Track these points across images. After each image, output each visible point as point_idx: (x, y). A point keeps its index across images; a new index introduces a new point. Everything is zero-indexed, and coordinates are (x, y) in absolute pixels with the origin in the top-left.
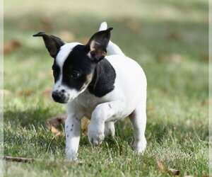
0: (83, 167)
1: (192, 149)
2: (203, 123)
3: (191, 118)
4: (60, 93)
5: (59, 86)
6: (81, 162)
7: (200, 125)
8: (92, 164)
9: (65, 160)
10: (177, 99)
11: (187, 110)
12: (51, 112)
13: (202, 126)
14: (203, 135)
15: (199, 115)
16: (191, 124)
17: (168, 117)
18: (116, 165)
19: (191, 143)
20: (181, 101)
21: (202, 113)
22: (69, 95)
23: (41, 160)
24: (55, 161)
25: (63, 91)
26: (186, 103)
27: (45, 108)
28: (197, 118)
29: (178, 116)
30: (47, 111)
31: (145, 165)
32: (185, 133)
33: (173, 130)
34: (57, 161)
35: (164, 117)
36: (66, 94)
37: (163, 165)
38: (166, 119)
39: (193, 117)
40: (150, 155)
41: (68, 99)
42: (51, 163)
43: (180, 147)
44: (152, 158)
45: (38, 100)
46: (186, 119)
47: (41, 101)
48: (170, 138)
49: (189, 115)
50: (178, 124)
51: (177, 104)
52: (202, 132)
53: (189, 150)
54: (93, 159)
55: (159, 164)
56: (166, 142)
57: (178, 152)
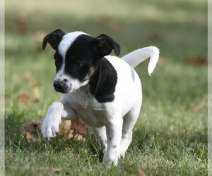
0: (60, 175)
1: (176, 157)
2: (188, 129)
3: (174, 123)
4: (62, 82)
5: (61, 75)
6: (58, 170)
7: (184, 131)
8: (70, 172)
9: (41, 168)
10: (160, 103)
11: (170, 115)
12: (26, 117)
13: (186, 132)
14: (187, 141)
15: (183, 120)
16: (174, 129)
17: (150, 122)
18: (95, 173)
19: (174, 150)
20: (164, 105)
21: (186, 118)
22: (71, 85)
23: (15, 168)
24: (30, 169)
25: (65, 80)
26: (169, 108)
27: (19, 113)
28: (181, 124)
29: (161, 121)
30: (22, 116)
31: (126, 173)
32: (168, 139)
33: (155, 136)
34: (33, 169)
35: (146, 122)
36: (68, 84)
37: (145, 173)
38: (148, 124)
39: (177, 123)
40: (131, 163)
41: (70, 89)
42: (26, 171)
43: (163, 154)
44: (133, 166)
45: (12, 104)
46: (170, 124)
47: (15, 106)
48: (153, 145)
49: (172, 120)
50: (160, 130)
51: (160, 108)
52: (186, 139)
53: (173, 158)
54: (70, 166)
55: (141, 172)
56: (147, 149)
57: (161, 159)
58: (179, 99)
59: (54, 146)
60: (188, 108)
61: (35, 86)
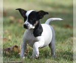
2: (63, 50)
12: (6, 46)
28: (60, 48)
49: (57, 47)
58: (59, 39)
59: (16, 56)
61: (9, 35)
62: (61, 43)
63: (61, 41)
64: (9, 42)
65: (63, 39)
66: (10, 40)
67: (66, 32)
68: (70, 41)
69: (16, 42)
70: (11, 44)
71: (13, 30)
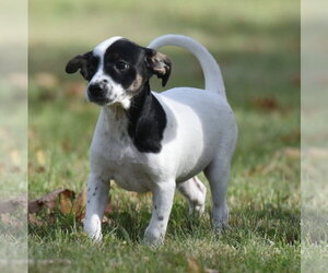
1: (239, 240)
2: (254, 200)
3: (235, 192)
4: (101, 83)
7: (249, 204)
13: (252, 204)
15: (247, 188)
18: (127, 267)
19: (237, 231)
21: (251, 185)
22: (112, 87)
28: (244, 193)
31: (170, 265)
36: (108, 85)
39: (239, 192)
40: (177, 250)
43: (221, 237)
44: (180, 255)
49: (232, 189)
53: (235, 241)
55: (191, 263)
57: (218, 244)
58: (240, 158)
60: (253, 170)
62: (246, 171)
63: (245, 163)
64: (41, 176)
65: (252, 158)
66: (41, 169)
67: (265, 129)
68: (282, 165)
69: (68, 174)
70: (46, 186)
71: (54, 129)
